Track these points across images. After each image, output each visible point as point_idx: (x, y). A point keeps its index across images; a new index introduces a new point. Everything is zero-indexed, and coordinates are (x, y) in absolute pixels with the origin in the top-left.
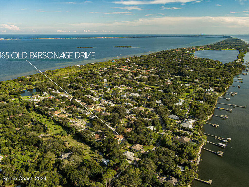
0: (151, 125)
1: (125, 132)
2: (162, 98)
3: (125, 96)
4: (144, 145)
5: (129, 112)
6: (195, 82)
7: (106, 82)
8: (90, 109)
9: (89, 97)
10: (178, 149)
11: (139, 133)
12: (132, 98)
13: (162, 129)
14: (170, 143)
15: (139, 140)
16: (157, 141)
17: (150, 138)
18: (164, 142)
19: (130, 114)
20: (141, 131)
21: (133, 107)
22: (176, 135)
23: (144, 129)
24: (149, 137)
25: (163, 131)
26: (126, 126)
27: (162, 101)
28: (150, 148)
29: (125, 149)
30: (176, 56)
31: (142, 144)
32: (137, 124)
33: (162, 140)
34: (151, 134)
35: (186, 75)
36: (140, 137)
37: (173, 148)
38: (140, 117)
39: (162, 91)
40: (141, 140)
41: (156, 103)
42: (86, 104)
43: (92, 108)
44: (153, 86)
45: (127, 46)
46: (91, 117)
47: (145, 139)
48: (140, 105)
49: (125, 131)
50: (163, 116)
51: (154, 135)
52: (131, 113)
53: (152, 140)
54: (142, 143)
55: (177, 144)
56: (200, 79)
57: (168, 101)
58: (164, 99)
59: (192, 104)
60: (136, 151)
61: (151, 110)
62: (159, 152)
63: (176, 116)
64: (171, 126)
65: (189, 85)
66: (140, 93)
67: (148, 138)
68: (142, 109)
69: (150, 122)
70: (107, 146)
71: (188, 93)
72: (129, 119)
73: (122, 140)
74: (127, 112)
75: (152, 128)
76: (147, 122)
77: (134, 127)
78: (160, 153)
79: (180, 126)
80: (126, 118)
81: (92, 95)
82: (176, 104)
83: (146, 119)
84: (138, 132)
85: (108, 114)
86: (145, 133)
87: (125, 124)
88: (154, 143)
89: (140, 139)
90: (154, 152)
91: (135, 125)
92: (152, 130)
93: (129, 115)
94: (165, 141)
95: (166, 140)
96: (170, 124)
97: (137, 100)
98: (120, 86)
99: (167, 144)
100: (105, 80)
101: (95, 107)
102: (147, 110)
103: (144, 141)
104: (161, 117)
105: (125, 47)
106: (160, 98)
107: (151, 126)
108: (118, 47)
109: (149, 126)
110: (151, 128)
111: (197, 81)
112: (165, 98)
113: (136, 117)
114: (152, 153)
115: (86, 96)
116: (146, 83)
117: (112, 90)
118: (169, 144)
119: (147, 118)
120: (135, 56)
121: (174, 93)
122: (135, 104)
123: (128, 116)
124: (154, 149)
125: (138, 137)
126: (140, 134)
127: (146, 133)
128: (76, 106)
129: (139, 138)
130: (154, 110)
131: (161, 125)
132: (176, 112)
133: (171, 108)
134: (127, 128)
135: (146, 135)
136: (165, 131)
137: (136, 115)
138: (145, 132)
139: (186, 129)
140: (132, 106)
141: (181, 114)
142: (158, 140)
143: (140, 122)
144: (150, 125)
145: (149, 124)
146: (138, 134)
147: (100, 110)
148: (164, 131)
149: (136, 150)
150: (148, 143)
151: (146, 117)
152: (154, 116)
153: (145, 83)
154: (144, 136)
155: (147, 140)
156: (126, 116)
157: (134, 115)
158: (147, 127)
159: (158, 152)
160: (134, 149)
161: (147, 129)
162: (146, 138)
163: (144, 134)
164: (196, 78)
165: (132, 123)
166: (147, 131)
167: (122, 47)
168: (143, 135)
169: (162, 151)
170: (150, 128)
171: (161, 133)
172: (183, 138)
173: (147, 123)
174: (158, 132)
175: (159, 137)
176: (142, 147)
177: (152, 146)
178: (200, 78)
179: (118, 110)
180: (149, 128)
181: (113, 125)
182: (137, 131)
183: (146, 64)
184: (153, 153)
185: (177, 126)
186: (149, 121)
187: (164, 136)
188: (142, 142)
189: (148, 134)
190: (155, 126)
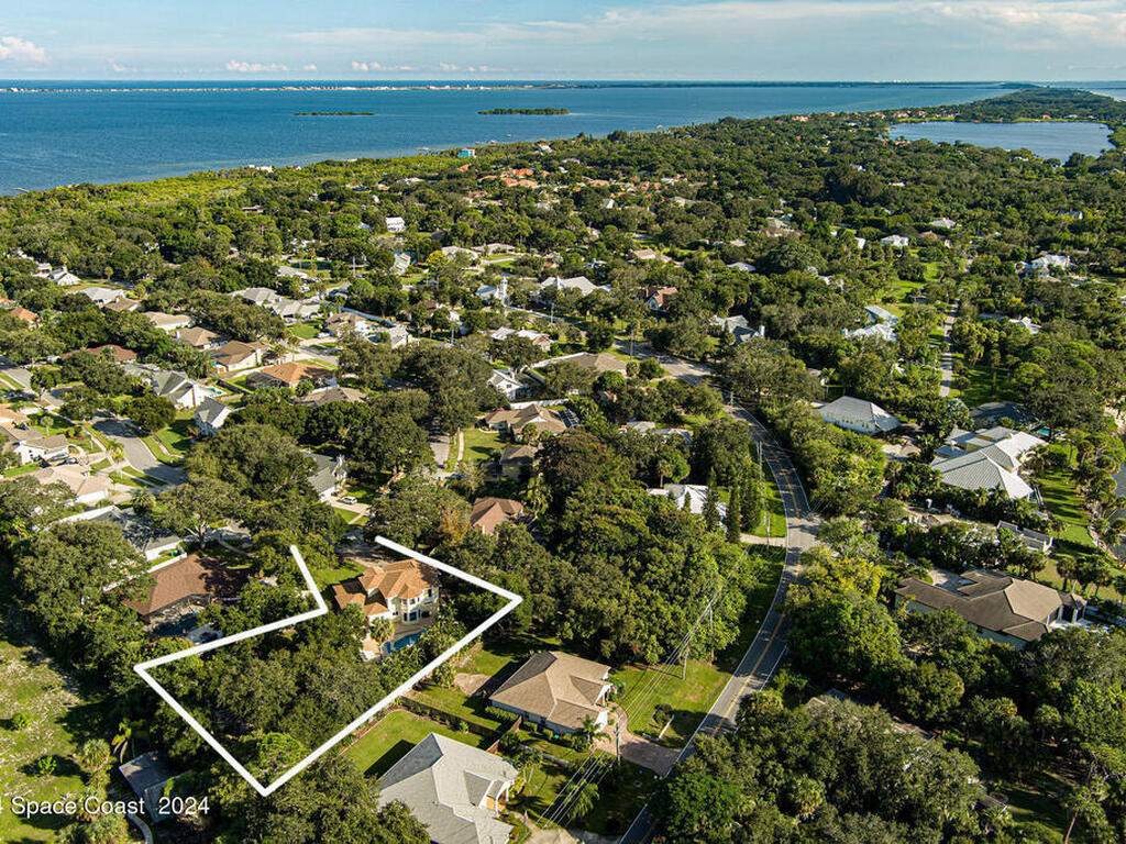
0: (686, 471)
1: (450, 536)
2: (750, 302)
3: (501, 293)
4: (621, 658)
5: (515, 387)
6: (939, 231)
7: (398, 235)
8: (231, 368)
9: (259, 303)
10: (982, 706)
11: (575, 547)
12: (545, 303)
13: (777, 509)
14: (883, 640)
15: (579, 610)
16: (747, 620)
17: (680, 588)
18: (820, 631)
19: (520, 396)
20: (602, 523)
21: (552, 353)
22: (913, 555)
23: (630, 507)
24: (674, 578)
25: (788, 520)
26: (473, 486)
27: (754, 320)
28: (685, 699)
29: (433, 714)
30: (799, 138)
31: (608, 654)
32: (562, 467)
33: (797, 612)
34: (691, 550)
35: (874, 201)
36: (584, 579)
37: (934, 697)
38: (595, 417)
39: (742, 267)
40: (597, 615)
41: (713, 332)
42: (213, 335)
43: (251, 360)
44: (683, 248)
45: (546, 111)
46: (204, 416)
47: (634, 598)
48: (598, 343)
49: (451, 529)
50: (773, 411)
51: (720, 558)
52: (534, 389)
53: (707, 611)
54: (607, 647)
55: (961, 647)
56: (962, 217)
57: (796, 315)
58: (763, 305)
59: (966, 331)
60: (545, 737)
61: (674, 371)
62: (791, 761)
63: (877, 411)
64: (854, 478)
65: (906, 244)
66: (599, 277)
67: (664, 589)
68: (612, 362)
69: (679, 447)
70: (213, 697)
71: (913, 280)
72: (506, 435)
73: (410, 608)
74: (503, 385)
75: (695, 497)
76: (649, 452)
77: (537, 490)
78: (805, 766)
79: (927, 478)
80: (483, 423)
81: (285, 289)
82: (856, 333)
83: (644, 428)
84: (567, 534)
85: (354, 396)
86: (634, 540)
87: (471, 469)
88: (726, 639)
89: (587, 603)
90: (737, 766)
91: (551, 478)
92: (698, 517)
93: (516, 406)
94: (837, 626)
95: (847, 614)
96: (843, 467)
97: (583, 311)
98: (476, 248)
99: (863, 659)
100: (396, 223)
101: (271, 355)
102: (648, 372)
103: (619, 624)
104: (759, 416)
105: (538, 112)
106: (736, 298)
107: (682, 482)
108: (503, 112)
109: (668, 480)
110: (688, 498)
111: (946, 223)
112: (772, 302)
113: (562, 416)
114: (714, 769)
115: (242, 293)
116: (640, 238)
117: (425, 267)
118: (878, 657)
119: (652, 425)
120: (581, 135)
121: (826, 280)
122: (563, 339)
123: (507, 408)
124: (726, 707)
125: (569, 587)
126: (587, 559)
127: (644, 544)
128: (134, 350)
129: (579, 595)
130: (698, 373)
131: (769, 477)
132: (873, 379)
133: (822, 357)
134: (481, 503)
135: (645, 561)
136: (804, 522)
137: (564, 408)
138: (633, 530)
139: (983, 501)
140: (546, 346)
141: (906, 394)
142: (761, 605)
143: (595, 451)
144: (677, 472)
145: (666, 469)
146: (567, 550)
147: (299, 372)
148: (796, 521)
149: (543, 724)
150: (662, 642)
151: (640, 418)
152: (709, 411)
153: (637, 236)
154: (625, 568)
155: (657, 611)
156: (483, 409)
157: (552, 403)
158: (655, 492)
159: (781, 756)
160: (526, 716)
161: (656, 509)
162: (645, 589)
163: (623, 553)
164: (937, 213)
165: (527, 460)
166: (655, 523)
167: (521, 112)
168: (620, 560)
169: (831, 754)
170: (681, 501)
171: (774, 542)
172: (992, 588)
173: (654, 462)
174: (745, 530)
175: (760, 575)
176: (606, 687)
177: (703, 667)
178: (958, 215)
179: (432, 364)
180: (671, 497)
181: (371, 481)
182: (565, 526)
183: (640, 162)
184: (728, 768)
185: (902, 477)
186: (669, 443)
187: (816, 568)
188: (604, 633)
189: (663, 550)
190: (719, 482)
